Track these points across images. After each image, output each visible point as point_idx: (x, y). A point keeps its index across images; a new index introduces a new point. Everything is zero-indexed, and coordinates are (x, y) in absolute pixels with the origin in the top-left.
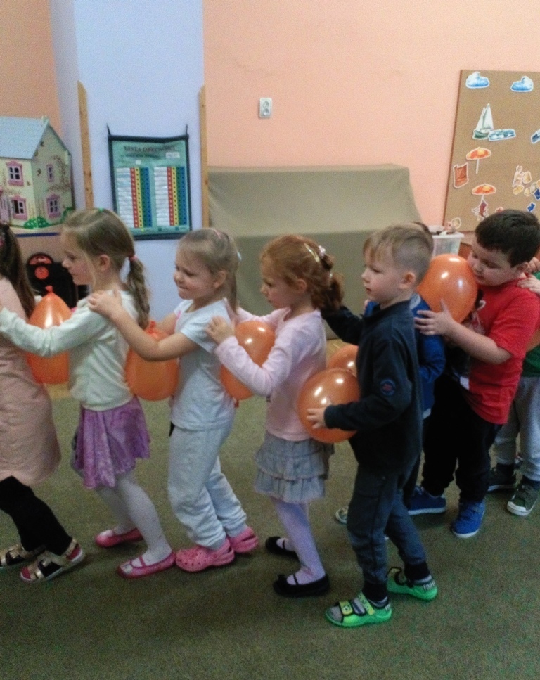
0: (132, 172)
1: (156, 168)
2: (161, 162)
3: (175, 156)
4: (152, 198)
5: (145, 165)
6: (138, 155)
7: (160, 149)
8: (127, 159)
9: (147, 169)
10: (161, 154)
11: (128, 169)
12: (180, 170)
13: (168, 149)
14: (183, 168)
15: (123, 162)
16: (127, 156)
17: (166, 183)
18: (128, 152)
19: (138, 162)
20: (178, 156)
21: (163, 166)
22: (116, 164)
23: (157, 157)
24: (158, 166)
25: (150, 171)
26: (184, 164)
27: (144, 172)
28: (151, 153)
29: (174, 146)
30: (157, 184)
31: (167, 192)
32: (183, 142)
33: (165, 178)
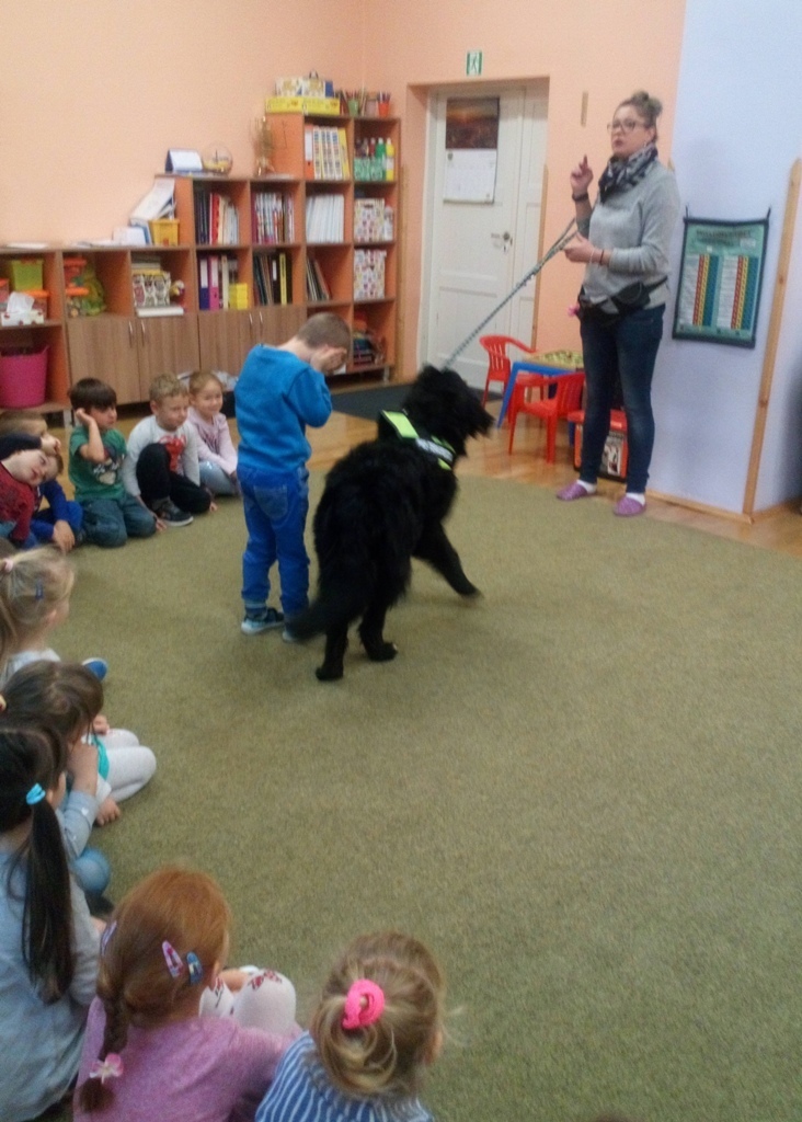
0: (702, 261)
1: (727, 258)
2: (733, 251)
3: (750, 244)
4: (716, 290)
5: (717, 253)
6: (708, 240)
7: (733, 235)
9: (717, 258)
10: (735, 239)
11: (697, 257)
12: (753, 261)
13: (742, 235)
14: (756, 260)
15: (695, 247)
17: (736, 276)
18: (701, 237)
19: (710, 249)
20: (755, 245)
21: (734, 255)
22: (687, 249)
23: (729, 245)
25: (720, 260)
26: (759, 255)
27: (714, 261)
28: (724, 239)
29: (749, 232)
30: (724, 276)
31: (734, 287)
32: (762, 228)
33: (735, 271)
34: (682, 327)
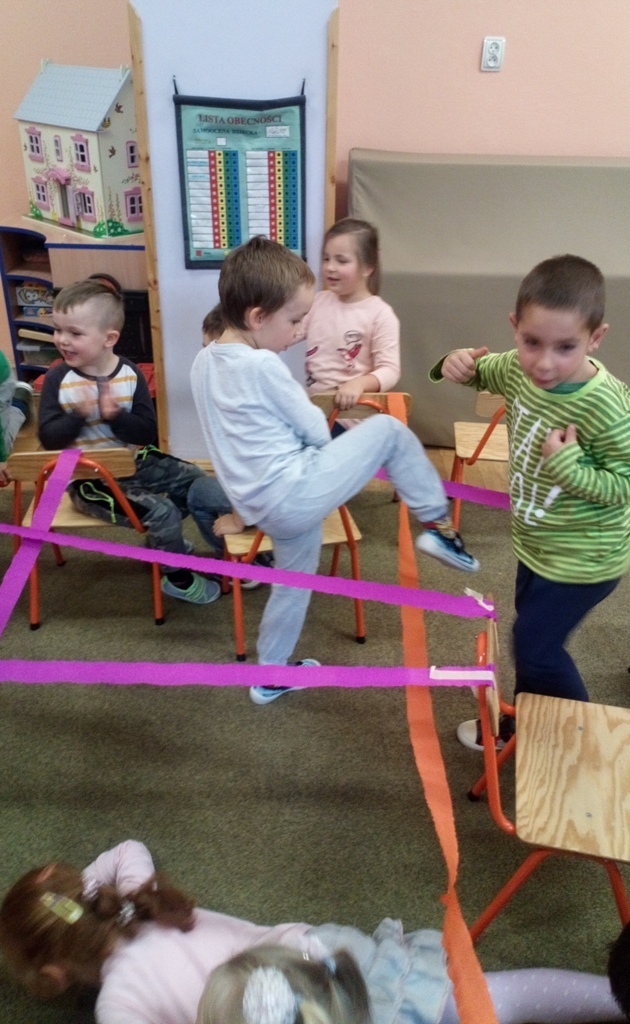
0: (212, 158)
1: (250, 153)
2: (258, 142)
3: (282, 133)
4: (242, 201)
5: (233, 147)
6: (220, 129)
7: (256, 121)
8: (203, 136)
9: (235, 154)
10: (259, 127)
11: (205, 153)
12: (289, 156)
13: (269, 120)
14: (294, 154)
15: (198, 140)
16: (205, 130)
17: (266, 178)
18: (206, 125)
19: (222, 142)
20: (287, 133)
21: (260, 149)
22: (187, 143)
23: (252, 134)
24: (253, 150)
25: (240, 157)
26: (297, 147)
27: (231, 158)
28: (241, 126)
29: (278, 116)
30: (250, 178)
31: (266, 193)
32: (296, 109)
33: (265, 170)
34: (199, 253)
